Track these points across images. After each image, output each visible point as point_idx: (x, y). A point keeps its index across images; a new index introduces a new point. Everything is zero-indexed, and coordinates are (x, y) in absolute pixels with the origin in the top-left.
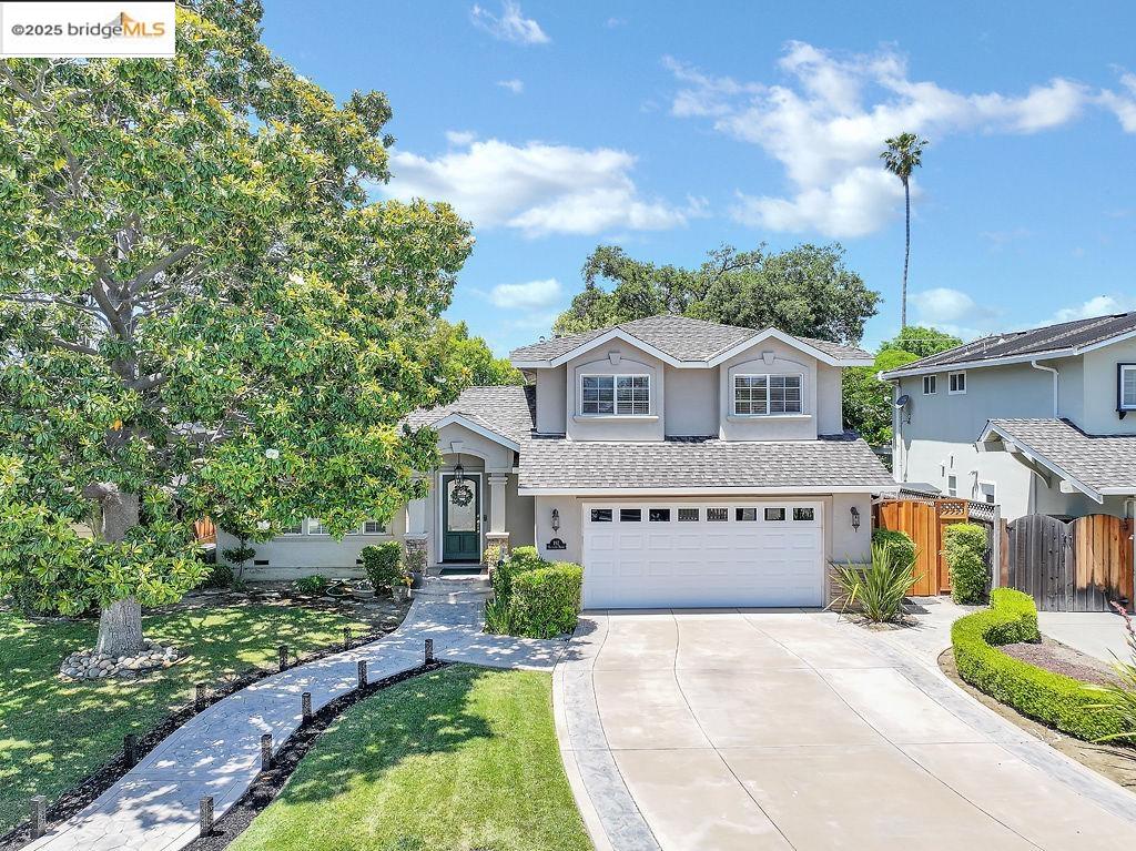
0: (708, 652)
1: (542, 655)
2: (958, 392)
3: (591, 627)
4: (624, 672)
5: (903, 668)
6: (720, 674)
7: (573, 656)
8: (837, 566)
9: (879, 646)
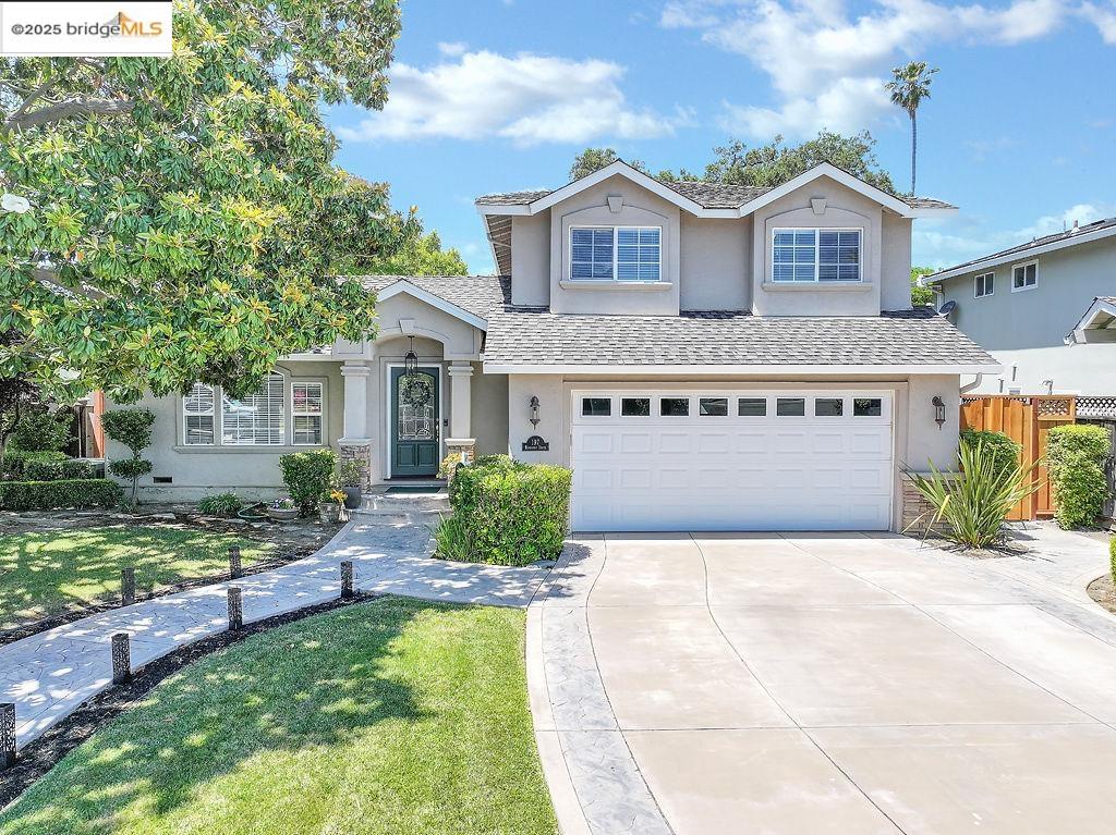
0: (754, 584)
1: (513, 589)
2: (1026, 287)
3: (583, 553)
4: (632, 609)
5: (1045, 605)
6: (777, 612)
7: (557, 592)
8: (914, 475)
9: (992, 576)
